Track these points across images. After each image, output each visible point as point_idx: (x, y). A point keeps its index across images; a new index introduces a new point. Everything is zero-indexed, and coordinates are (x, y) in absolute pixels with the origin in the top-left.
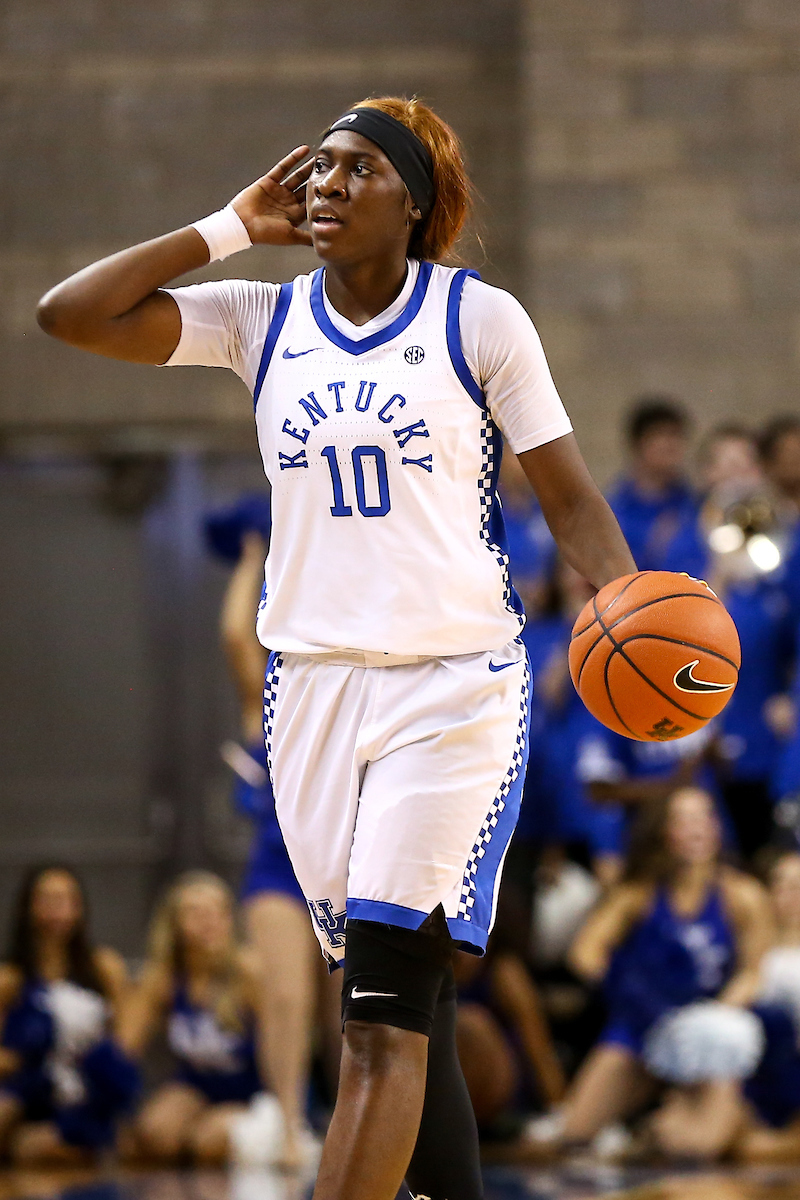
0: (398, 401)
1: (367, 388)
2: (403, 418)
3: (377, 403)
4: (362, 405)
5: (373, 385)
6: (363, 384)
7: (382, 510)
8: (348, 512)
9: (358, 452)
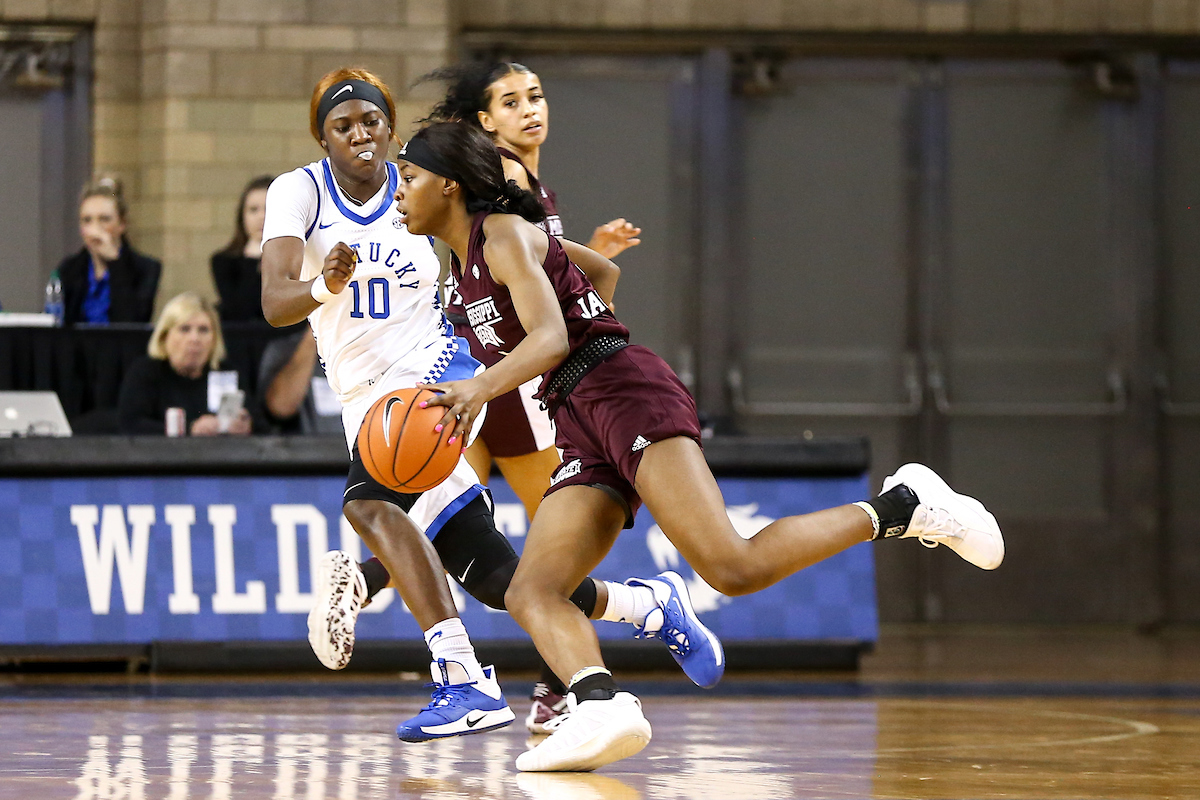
0: (396, 253)
1: (375, 247)
2: (399, 262)
3: (383, 256)
4: (374, 258)
5: (379, 245)
6: (372, 244)
7: (385, 315)
8: (361, 316)
9: (372, 282)
